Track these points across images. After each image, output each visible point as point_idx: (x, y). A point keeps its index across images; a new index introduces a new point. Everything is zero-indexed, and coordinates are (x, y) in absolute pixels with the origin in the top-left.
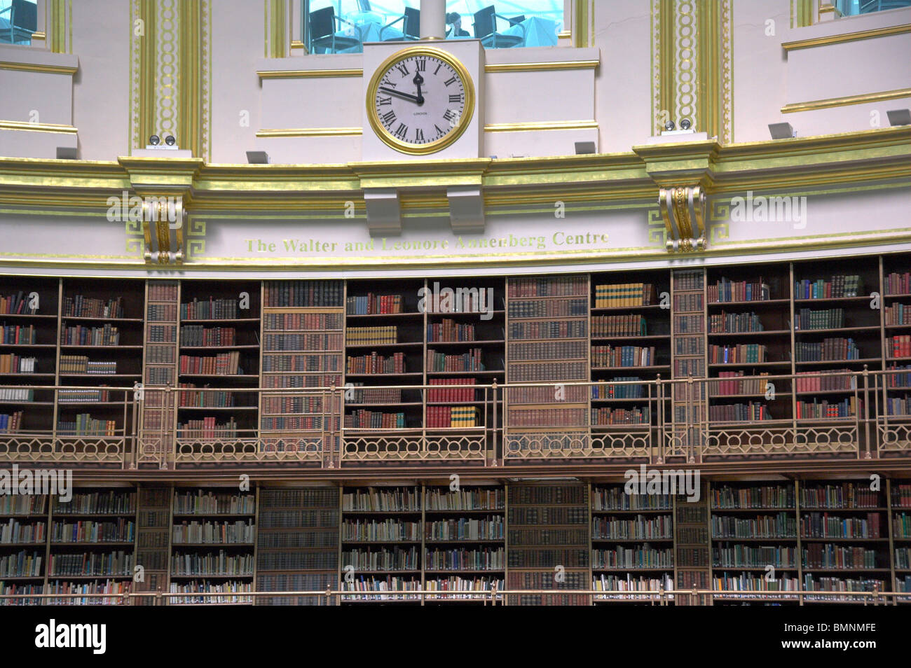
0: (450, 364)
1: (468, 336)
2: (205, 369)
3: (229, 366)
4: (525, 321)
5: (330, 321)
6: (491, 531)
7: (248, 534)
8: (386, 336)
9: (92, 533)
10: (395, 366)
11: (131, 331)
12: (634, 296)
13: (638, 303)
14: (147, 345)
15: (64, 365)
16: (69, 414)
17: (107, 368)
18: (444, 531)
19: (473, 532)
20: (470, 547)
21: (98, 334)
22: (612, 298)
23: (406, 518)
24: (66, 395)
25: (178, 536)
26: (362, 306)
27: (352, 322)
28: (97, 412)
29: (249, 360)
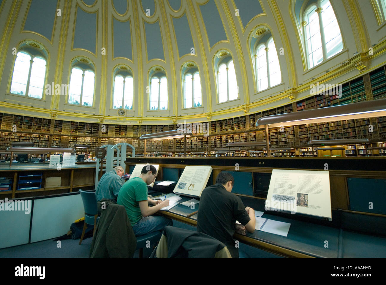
1: (124, 129)
4: (128, 128)
5: (114, 127)
9: (95, 141)
10: (119, 130)
11: (99, 127)
13: (136, 127)
16: (93, 133)
17: (97, 130)
21: (96, 127)
23: (119, 141)
25: (102, 142)
28: (96, 133)
29: (108, 130)
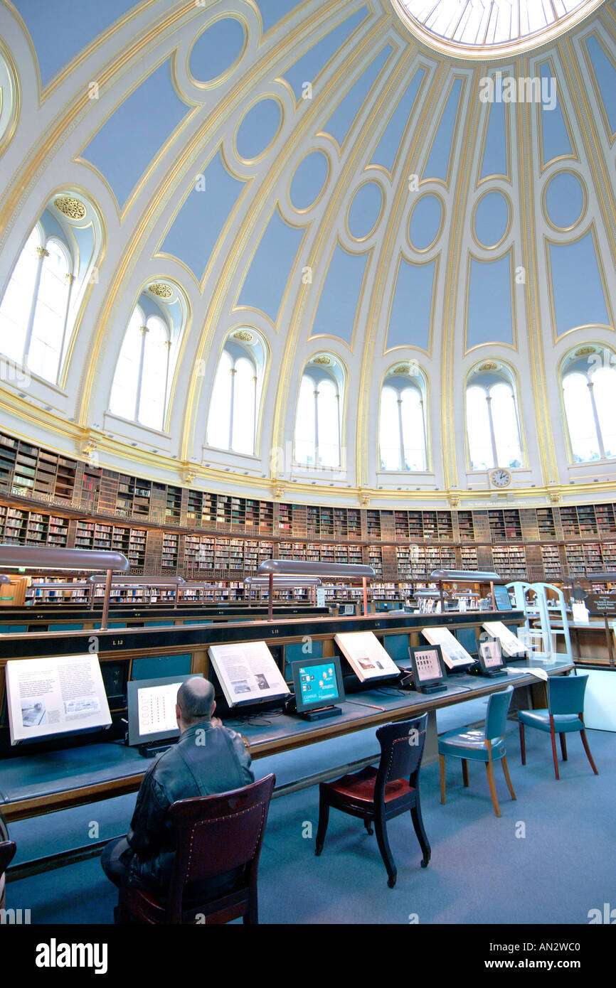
0: (510, 525)
1: (512, 519)
2: (463, 526)
3: (468, 526)
4: (524, 517)
5: (485, 518)
6: (522, 555)
7: (475, 556)
8: (497, 520)
9: (448, 556)
10: (499, 525)
11: (450, 520)
12: (545, 512)
13: (546, 513)
14: (453, 523)
15: (439, 526)
16: (440, 534)
17: (446, 527)
18: (513, 555)
19: (518, 555)
20: (518, 558)
21: (444, 520)
22: (540, 512)
23: (505, 553)
24: (440, 531)
25: (463, 556)
26: (491, 515)
27: (490, 518)
28: (446, 534)
29: (471, 525)
